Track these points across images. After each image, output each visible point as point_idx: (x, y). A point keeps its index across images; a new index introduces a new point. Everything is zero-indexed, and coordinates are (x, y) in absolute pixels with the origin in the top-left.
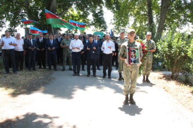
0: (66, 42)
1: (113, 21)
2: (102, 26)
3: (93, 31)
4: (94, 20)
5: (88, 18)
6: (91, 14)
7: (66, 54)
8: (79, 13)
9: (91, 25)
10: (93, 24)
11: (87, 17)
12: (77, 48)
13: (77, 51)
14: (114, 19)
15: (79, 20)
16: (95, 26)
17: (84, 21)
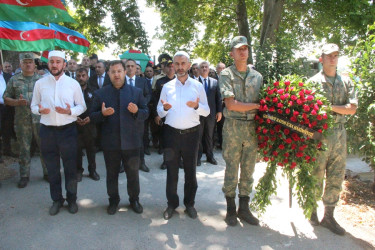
0: (23, 87)
1: (161, 32)
2: (136, 41)
3: (113, 54)
4: (117, 29)
5: (101, 25)
6: (110, 14)
7: (25, 128)
8: (81, 12)
9: (109, 39)
10: (114, 39)
11: (100, 22)
12: (59, 110)
13: (60, 120)
14: (163, 27)
15: (81, 27)
16: (120, 44)
17: (94, 33)
